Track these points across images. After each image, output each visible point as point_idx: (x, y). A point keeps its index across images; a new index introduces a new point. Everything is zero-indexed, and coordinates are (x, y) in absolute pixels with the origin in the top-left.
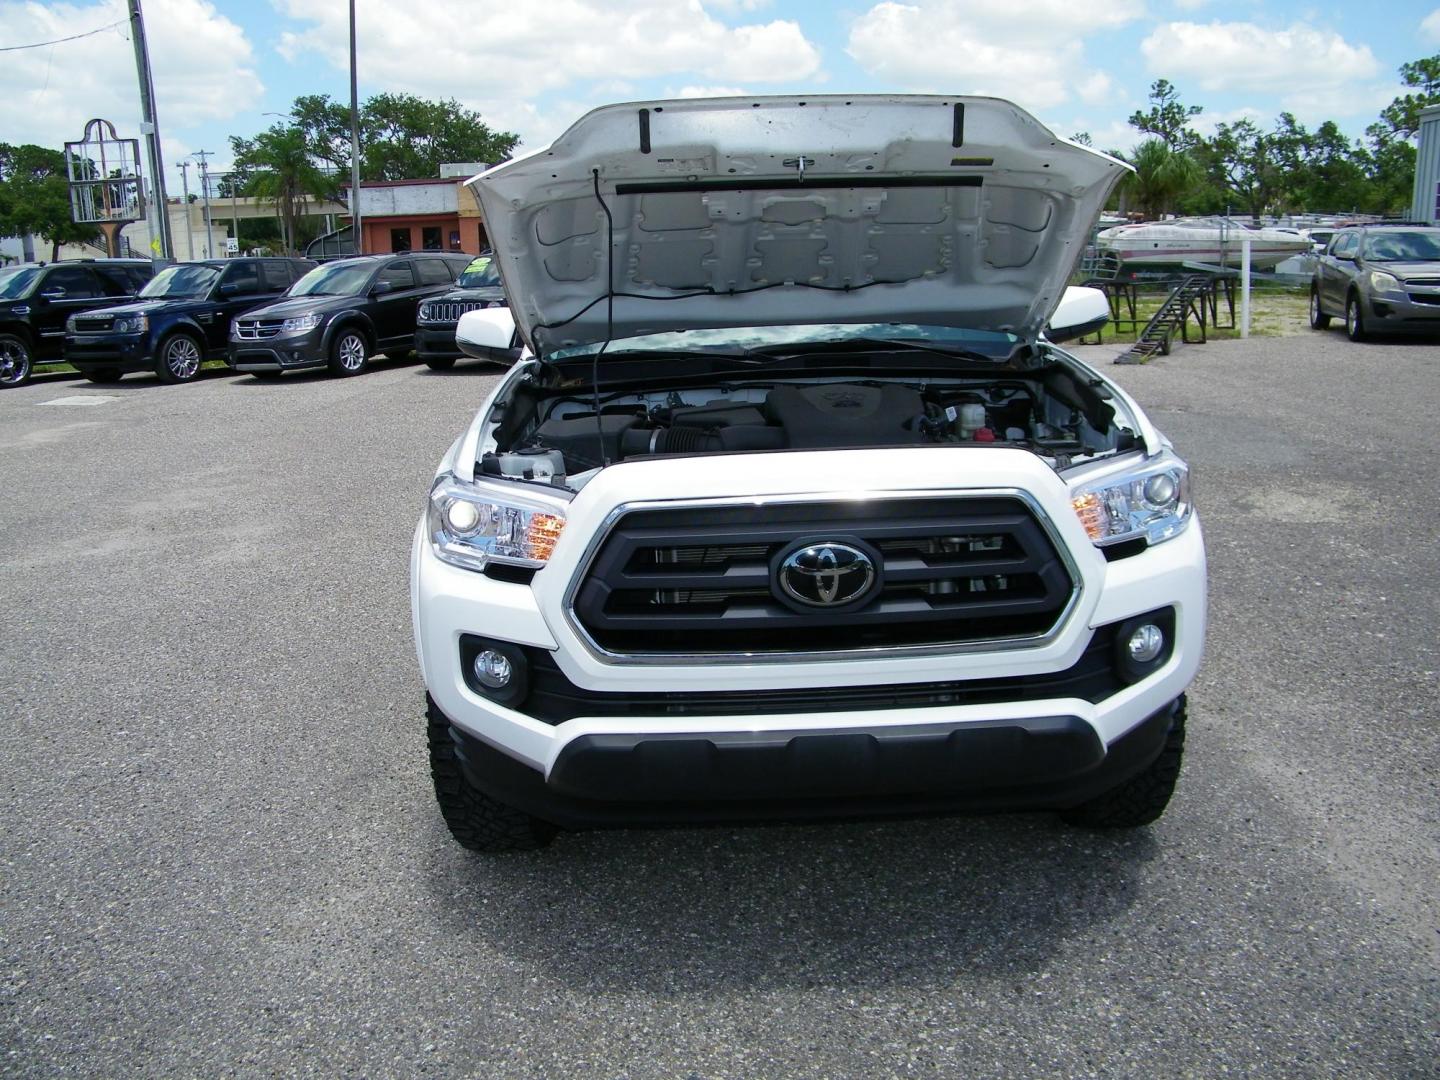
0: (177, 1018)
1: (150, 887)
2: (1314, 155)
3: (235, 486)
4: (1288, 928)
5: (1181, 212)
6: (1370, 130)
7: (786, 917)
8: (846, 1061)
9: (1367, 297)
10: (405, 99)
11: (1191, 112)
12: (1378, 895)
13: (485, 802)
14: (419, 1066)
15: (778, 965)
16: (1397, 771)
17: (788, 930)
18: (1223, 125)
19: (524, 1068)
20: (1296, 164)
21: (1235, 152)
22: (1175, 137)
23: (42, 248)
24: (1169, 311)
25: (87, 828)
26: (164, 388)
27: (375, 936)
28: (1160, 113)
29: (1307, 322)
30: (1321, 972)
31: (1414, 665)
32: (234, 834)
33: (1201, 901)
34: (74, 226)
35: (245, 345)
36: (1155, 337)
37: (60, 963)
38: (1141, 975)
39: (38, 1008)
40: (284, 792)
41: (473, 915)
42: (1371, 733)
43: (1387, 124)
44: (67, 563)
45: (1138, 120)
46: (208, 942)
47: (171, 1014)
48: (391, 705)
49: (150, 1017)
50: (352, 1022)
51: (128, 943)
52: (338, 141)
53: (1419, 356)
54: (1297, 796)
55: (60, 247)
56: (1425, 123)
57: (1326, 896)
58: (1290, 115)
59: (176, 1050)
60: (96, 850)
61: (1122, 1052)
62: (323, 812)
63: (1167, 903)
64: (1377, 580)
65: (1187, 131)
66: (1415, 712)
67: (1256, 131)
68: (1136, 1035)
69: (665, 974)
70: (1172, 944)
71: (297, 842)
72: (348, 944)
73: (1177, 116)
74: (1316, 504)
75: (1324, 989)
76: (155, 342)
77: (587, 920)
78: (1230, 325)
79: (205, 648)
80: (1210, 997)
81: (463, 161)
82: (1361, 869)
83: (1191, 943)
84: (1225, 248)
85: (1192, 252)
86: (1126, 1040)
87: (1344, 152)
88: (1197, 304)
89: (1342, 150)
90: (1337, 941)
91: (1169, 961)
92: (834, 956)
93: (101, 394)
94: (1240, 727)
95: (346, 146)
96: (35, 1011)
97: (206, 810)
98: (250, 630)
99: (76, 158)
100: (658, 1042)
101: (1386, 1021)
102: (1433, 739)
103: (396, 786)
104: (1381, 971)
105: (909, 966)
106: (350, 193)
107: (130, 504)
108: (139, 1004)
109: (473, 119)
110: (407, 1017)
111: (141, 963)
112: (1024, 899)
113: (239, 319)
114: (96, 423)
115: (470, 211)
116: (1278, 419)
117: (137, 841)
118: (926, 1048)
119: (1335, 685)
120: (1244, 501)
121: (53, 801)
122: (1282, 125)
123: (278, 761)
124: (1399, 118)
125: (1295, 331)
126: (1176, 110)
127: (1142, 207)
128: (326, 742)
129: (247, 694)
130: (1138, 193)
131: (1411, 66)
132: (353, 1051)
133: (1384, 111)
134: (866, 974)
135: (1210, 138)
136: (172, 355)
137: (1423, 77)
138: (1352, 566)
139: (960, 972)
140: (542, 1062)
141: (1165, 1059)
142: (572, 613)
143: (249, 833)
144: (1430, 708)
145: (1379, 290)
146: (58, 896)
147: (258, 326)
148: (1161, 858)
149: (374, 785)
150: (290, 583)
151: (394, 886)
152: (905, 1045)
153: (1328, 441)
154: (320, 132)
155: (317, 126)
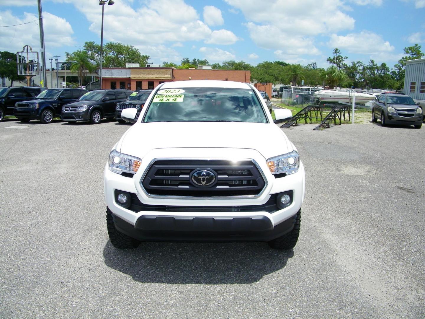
0: (38, 284)
1: (33, 253)
2: (379, 72)
3: (61, 153)
4: (322, 274)
5: (341, 86)
6: (395, 66)
7: (195, 266)
8: (205, 299)
9: (386, 114)
10: (117, 44)
11: (345, 58)
12: (347, 267)
13: (120, 235)
14: (98, 296)
15: (191, 277)
16: (361, 238)
17: (195, 270)
18: (353, 62)
19: (124, 298)
20: (374, 75)
21: (357, 70)
22: (340, 65)
23: (8, 82)
24: (331, 115)
25: (17, 239)
26: (42, 124)
27: (90, 267)
28: (336, 58)
29: (371, 120)
30: (328, 284)
31: (373, 213)
32: (55, 242)
33: (302, 267)
34: (18, 76)
35: (66, 113)
36: (326, 123)
37: (9, 270)
38: (282, 283)
39: (3, 280)
40: (69, 232)
41: (115, 263)
42: (357, 229)
43: (400, 64)
44: (13, 172)
45: (329, 60)
46: (47, 267)
47: (37, 282)
48: (99, 212)
49: (31, 283)
50: (82, 286)
51: (26, 266)
52: (97, 55)
53: (399, 131)
54: (333, 244)
55: (13, 82)
56: (407, 65)
57: (334, 267)
58: (373, 60)
59: (38, 290)
60: (19, 244)
61: (273, 300)
62: (79, 237)
63: (293, 267)
64: (370, 191)
65: (343, 64)
66: (370, 224)
67: (363, 64)
68: (278, 296)
69: (163, 278)
70: (292, 277)
71: (72, 244)
72: (83, 268)
73: (341, 59)
74: (359, 170)
75: (327, 288)
76: (40, 111)
77: (145, 265)
78: (349, 120)
79: (50, 196)
80: (298, 289)
81: (133, 63)
82: (345, 261)
83: (297, 276)
84: (350, 98)
85: (341, 99)
86: (275, 297)
87: (388, 72)
88: (339, 114)
89: (387, 71)
90: (334, 277)
91: (290, 280)
92: (206, 276)
93: (24, 126)
94: (323, 226)
95: (99, 57)
96: (2, 281)
97: (49, 236)
98: (63, 192)
99: (20, 56)
100: (158, 293)
101: (340, 295)
102: (373, 231)
103: (99, 232)
104: (343, 284)
105: (224, 279)
106: (99, 71)
107: (31, 157)
108: (29, 280)
109: (137, 51)
110: (96, 285)
111: (30, 271)
112: (257, 265)
113: (64, 106)
114: (22, 134)
115: (134, 77)
116: (355, 147)
117: (30, 242)
118: (225, 297)
119: (351, 217)
120: (340, 169)
121: (8, 232)
122: (370, 63)
123: (68, 225)
124: (403, 63)
125: (367, 122)
126: (340, 57)
127: (329, 85)
128: (81, 220)
129: (61, 208)
130: (328, 81)
131: (407, 48)
132: (82, 292)
133: (399, 61)
134: (213, 280)
135: (350, 66)
136: (45, 115)
137: (410, 52)
138: (364, 187)
139: (237, 281)
140: (129, 296)
141: (284, 302)
142: (142, 185)
143: (60, 241)
144: (374, 223)
145: (390, 112)
146: (8, 255)
147: (70, 108)
148: (294, 257)
149: (93, 231)
150: (75, 180)
151: (96, 256)
152: (220, 296)
153: (367, 153)
154: (92, 53)
155: (91, 51)
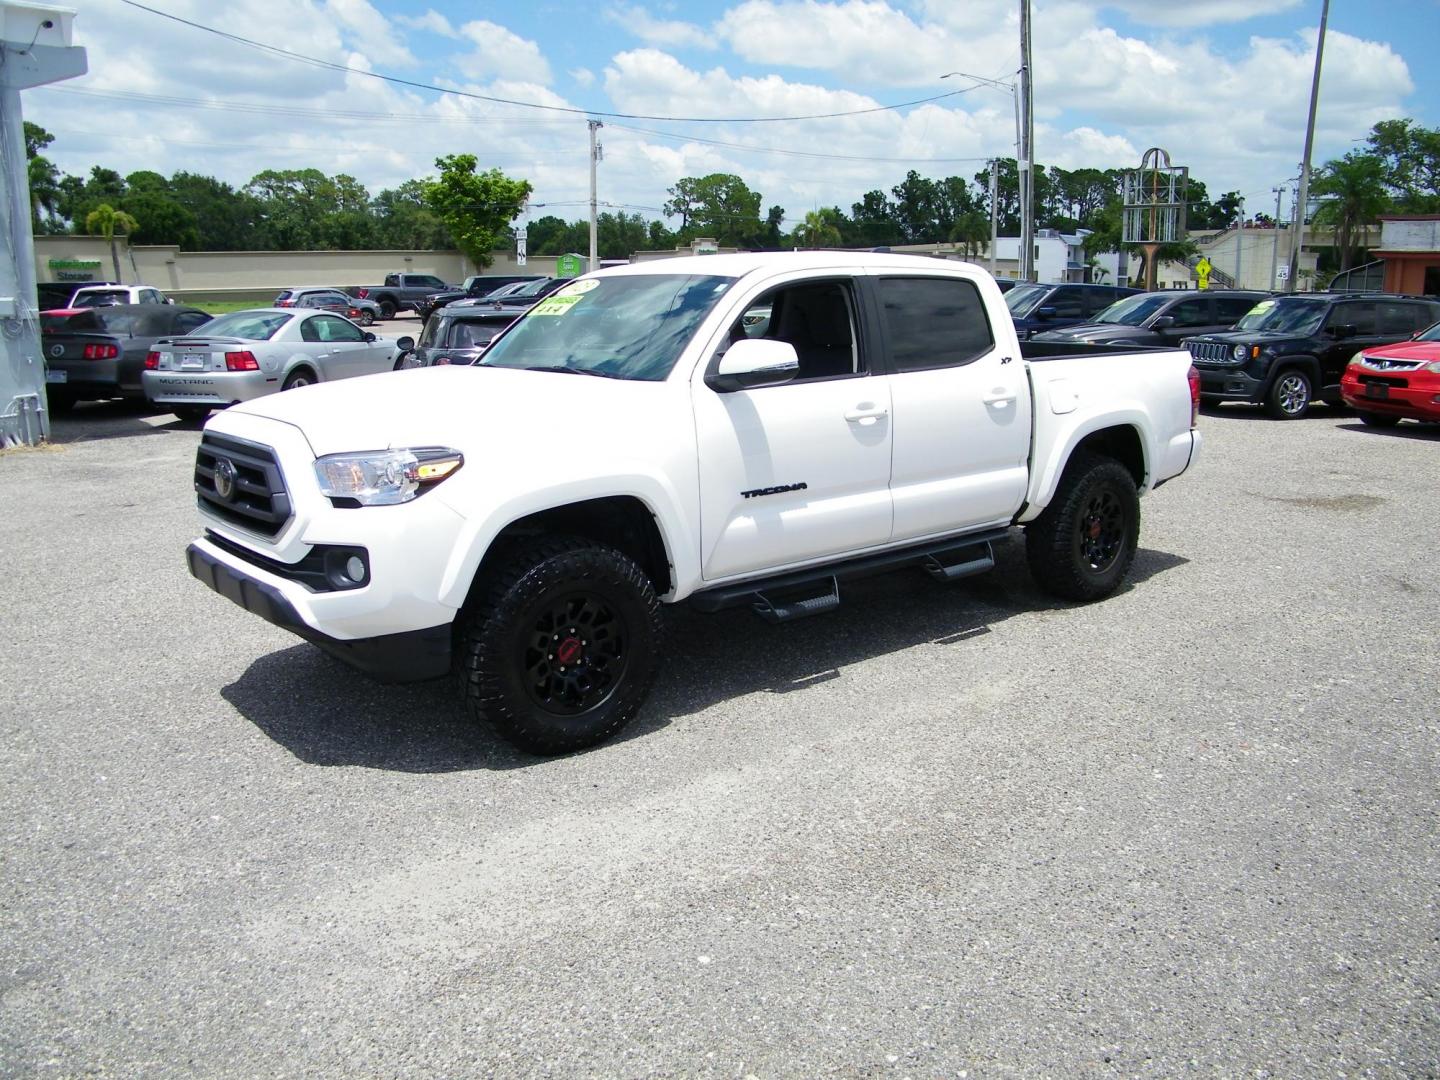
23: (1132, 263)
52: (1417, 168)
154: (1399, 161)
155: (1396, 153)
